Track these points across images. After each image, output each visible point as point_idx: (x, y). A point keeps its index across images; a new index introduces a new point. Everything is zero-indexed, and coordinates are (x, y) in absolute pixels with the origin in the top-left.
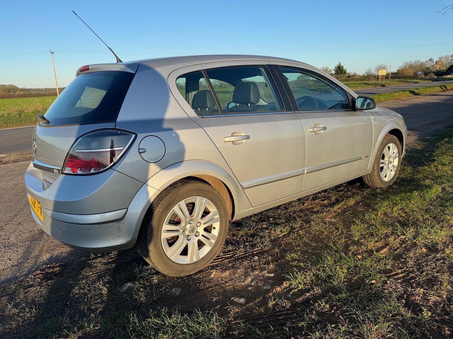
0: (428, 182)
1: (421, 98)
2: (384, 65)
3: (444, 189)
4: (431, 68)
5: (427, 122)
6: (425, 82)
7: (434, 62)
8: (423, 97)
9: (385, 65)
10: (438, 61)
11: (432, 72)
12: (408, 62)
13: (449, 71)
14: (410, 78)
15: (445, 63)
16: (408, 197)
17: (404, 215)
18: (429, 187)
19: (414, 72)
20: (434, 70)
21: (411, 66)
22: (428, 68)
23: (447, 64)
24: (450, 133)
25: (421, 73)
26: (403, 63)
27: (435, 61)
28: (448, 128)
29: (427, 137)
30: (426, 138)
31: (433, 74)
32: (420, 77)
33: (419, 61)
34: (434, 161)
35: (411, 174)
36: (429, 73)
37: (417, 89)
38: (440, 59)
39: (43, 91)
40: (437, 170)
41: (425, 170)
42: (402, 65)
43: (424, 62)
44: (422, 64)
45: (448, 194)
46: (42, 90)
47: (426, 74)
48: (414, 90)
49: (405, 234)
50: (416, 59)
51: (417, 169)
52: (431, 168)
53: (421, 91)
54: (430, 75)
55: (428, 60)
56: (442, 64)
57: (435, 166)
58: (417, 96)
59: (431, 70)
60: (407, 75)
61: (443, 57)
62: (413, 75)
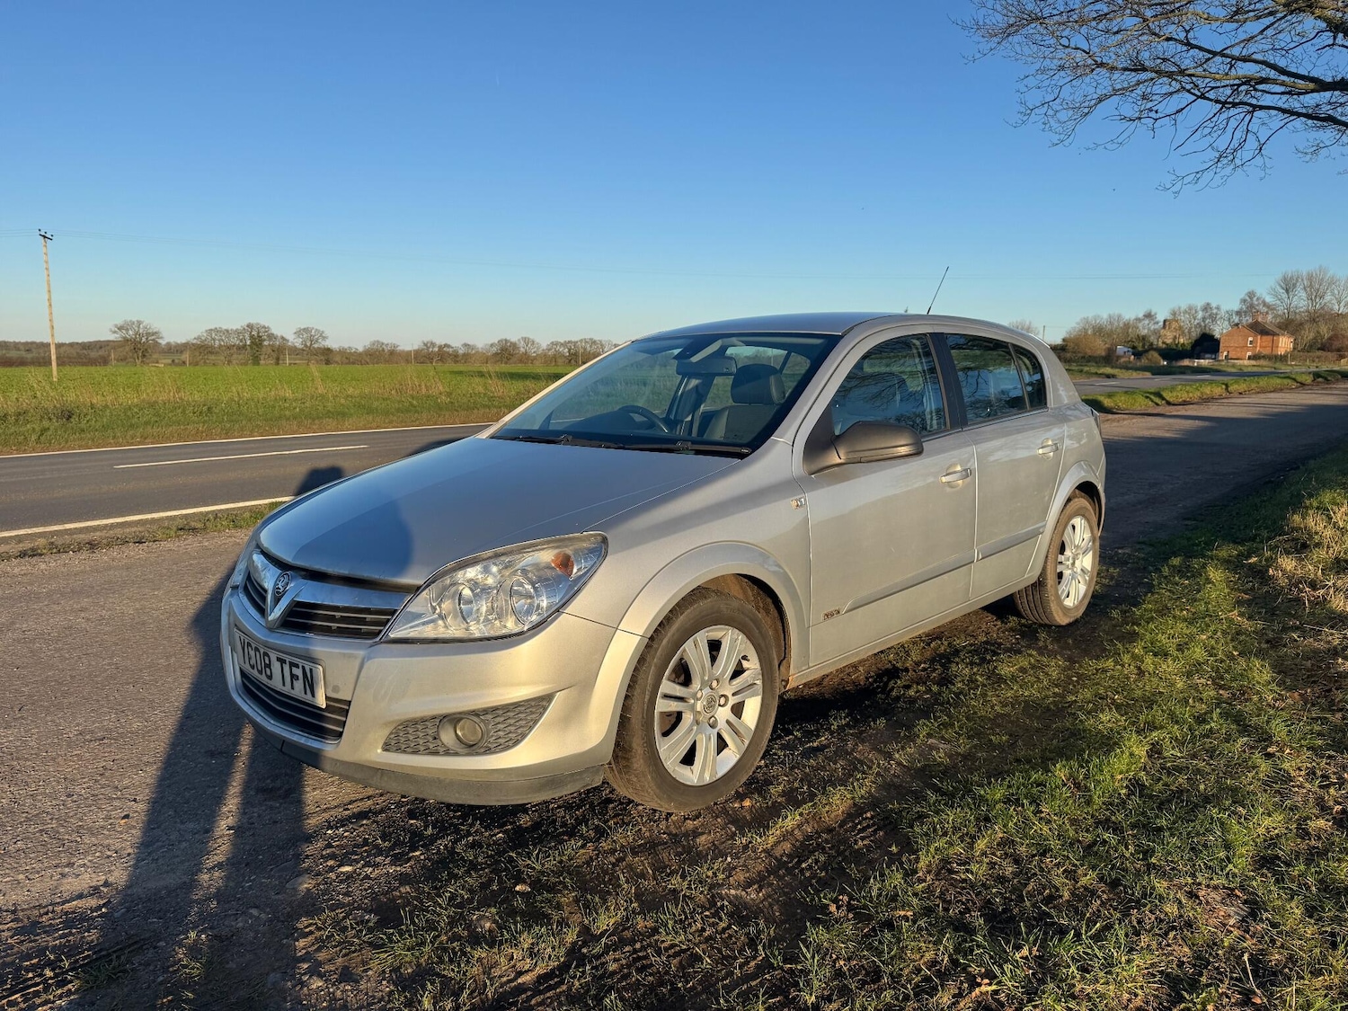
0: (1107, 719)
1: (1118, 421)
2: (1027, 323)
3: (1155, 751)
4: (1153, 339)
5: (1126, 497)
6: (1135, 374)
7: (1157, 323)
8: (1124, 419)
9: (1030, 323)
10: (1169, 321)
11: (1156, 349)
12: (1090, 318)
13: (1198, 348)
14: (1096, 363)
15: (1188, 325)
16: (1035, 790)
17: (1009, 869)
18: (1108, 743)
19: (1107, 345)
20: (1160, 343)
21: (1099, 331)
22: (1144, 338)
23: (1193, 329)
24: (1189, 539)
25: (1126, 350)
26: (1078, 320)
27: (1161, 318)
28: (1185, 519)
29: (1122, 548)
30: (1120, 551)
31: (1156, 355)
32: (1122, 360)
33: (1119, 316)
34: (1132, 637)
35: (1057, 686)
36: (1146, 351)
37: (1110, 396)
38: (1174, 314)
39: (19, 350)
40: (1141, 672)
41: (1104, 671)
42: (1074, 325)
43: (1132, 320)
44: (1127, 325)
45: (1169, 774)
46: (16, 346)
47: (1138, 354)
48: (1101, 398)
49: (996, 977)
50: (1111, 313)
51: (1081, 666)
52: (1123, 666)
53: (1121, 401)
54: (1150, 357)
55: (1141, 316)
56: (1180, 327)
57: (1134, 657)
58: (1110, 416)
59: (1152, 344)
60: (1089, 352)
61: (1182, 309)
62: (1103, 354)
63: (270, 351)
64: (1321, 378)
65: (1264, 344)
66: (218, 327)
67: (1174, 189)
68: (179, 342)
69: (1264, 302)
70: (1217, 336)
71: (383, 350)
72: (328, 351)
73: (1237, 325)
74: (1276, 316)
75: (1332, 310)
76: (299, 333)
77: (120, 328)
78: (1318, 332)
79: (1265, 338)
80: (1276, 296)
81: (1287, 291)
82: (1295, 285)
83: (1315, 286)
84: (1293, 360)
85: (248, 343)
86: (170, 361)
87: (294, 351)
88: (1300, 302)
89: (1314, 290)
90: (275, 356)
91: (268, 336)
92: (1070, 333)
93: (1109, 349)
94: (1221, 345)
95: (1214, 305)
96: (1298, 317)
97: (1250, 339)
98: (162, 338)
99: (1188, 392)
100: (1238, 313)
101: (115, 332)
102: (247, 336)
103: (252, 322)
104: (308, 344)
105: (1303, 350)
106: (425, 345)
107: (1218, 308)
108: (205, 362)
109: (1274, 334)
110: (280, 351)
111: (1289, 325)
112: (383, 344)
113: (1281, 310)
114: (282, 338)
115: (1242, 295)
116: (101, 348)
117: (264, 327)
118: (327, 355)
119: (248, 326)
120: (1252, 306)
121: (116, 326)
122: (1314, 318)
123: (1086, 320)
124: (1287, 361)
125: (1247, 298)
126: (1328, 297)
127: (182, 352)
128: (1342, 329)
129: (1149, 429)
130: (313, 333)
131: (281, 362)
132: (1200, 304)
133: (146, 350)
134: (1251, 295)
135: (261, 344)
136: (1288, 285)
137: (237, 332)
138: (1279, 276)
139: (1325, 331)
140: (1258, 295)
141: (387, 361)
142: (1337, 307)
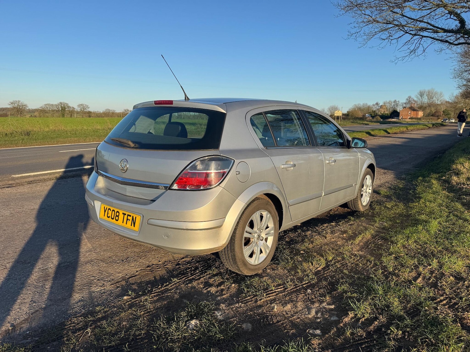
2: (336, 106)
4: (377, 112)
7: (379, 106)
10: (383, 106)
11: (378, 115)
12: (357, 105)
13: (392, 115)
14: (359, 120)
15: (389, 107)
19: (363, 114)
20: (379, 113)
21: (360, 109)
22: (375, 111)
23: (391, 109)
25: (369, 115)
26: (353, 105)
31: (378, 117)
32: (368, 119)
33: (366, 104)
36: (376, 116)
37: (373, 130)
38: (385, 103)
42: (351, 107)
43: (371, 105)
44: (369, 107)
47: (373, 117)
54: (376, 118)
55: (375, 104)
56: (386, 108)
59: (377, 114)
60: (357, 116)
61: (387, 102)
62: (361, 117)
63: (68, 112)
64: (435, 126)
65: (414, 114)
66: (49, 103)
67: (395, 62)
68: (33, 108)
69: (414, 100)
70: (398, 111)
71: (110, 112)
72: (90, 112)
73: (405, 107)
74: (417, 105)
75: (435, 103)
76: (79, 106)
77: (12, 103)
78: (431, 110)
79: (414, 112)
80: (417, 97)
81: (421, 97)
82: (423, 94)
83: (430, 95)
84: (423, 119)
85: (60, 109)
86: (30, 116)
87: (78, 113)
88: (425, 100)
89: (430, 96)
90: (70, 114)
91: (68, 107)
92: (350, 109)
93: (363, 115)
94: (400, 114)
95: (397, 101)
96: (424, 105)
97: (410, 112)
98: (28, 107)
99: (396, 130)
100: (405, 103)
101: (10, 105)
102: (60, 107)
103: (61, 102)
104: (83, 110)
105: (426, 116)
106: (125, 110)
107: (399, 102)
108: (44, 116)
109: (417, 111)
110: (72, 112)
111: (422, 108)
112: (110, 110)
113: (419, 102)
114: (73, 107)
115: (407, 97)
116: (3, 110)
117: (66, 104)
118: (90, 114)
119: (60, 103)
120: (410, 101)
121: (10, 102)
122: (430, 105)
123: (355, 105)
124: (421, 120)
125: (408, 98)
126: (434, 99)
127: (34, 112)
128: (439, 109)
129: (390, 141)
130: (84, 106)
131: (72, 116)
132: (393, 100)
133: (22, 111)
134: (410, 97)
135: (65, 110)
136: (421, 94)
137: (56, 105)
138: (419, 91)
139: (433, 110)
140: (412, 97)
141: (111, 116)
142: (437, 102)
